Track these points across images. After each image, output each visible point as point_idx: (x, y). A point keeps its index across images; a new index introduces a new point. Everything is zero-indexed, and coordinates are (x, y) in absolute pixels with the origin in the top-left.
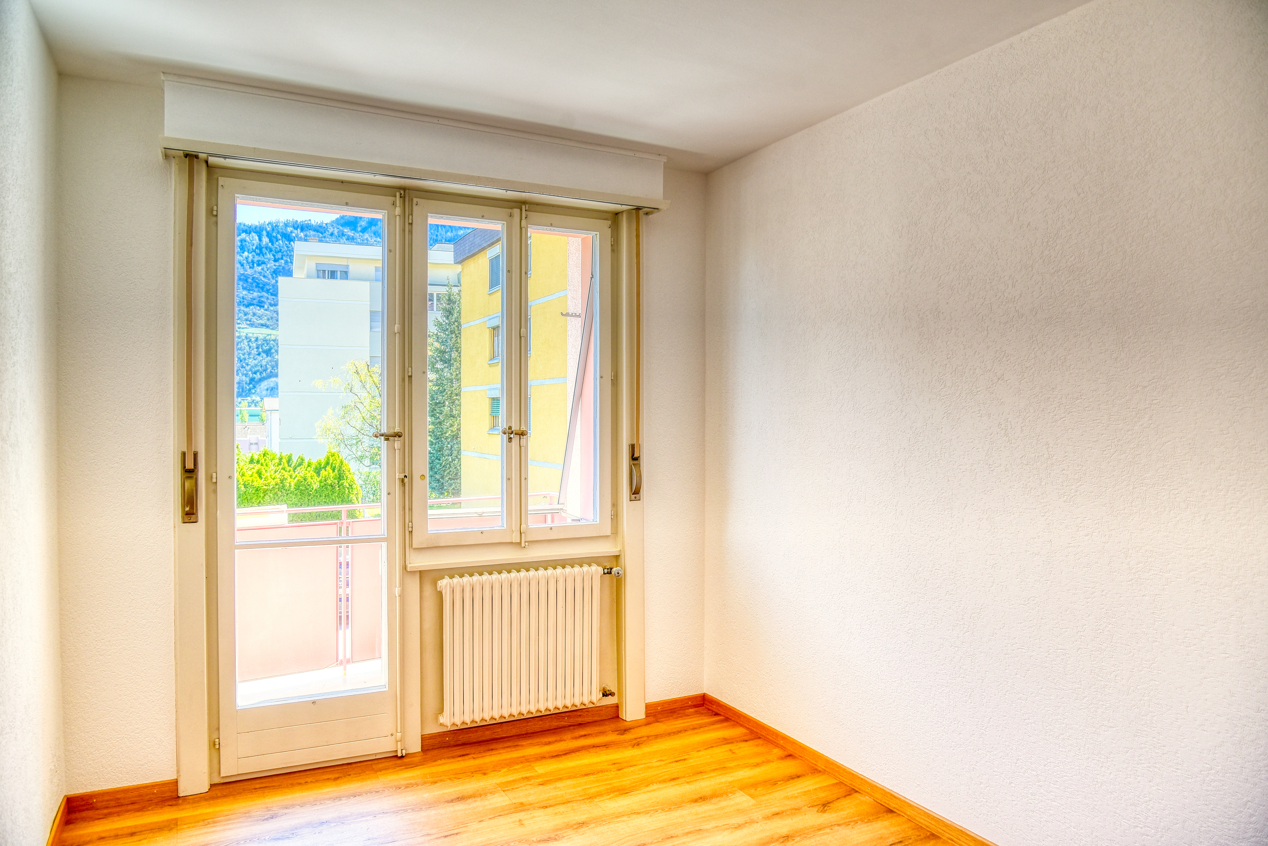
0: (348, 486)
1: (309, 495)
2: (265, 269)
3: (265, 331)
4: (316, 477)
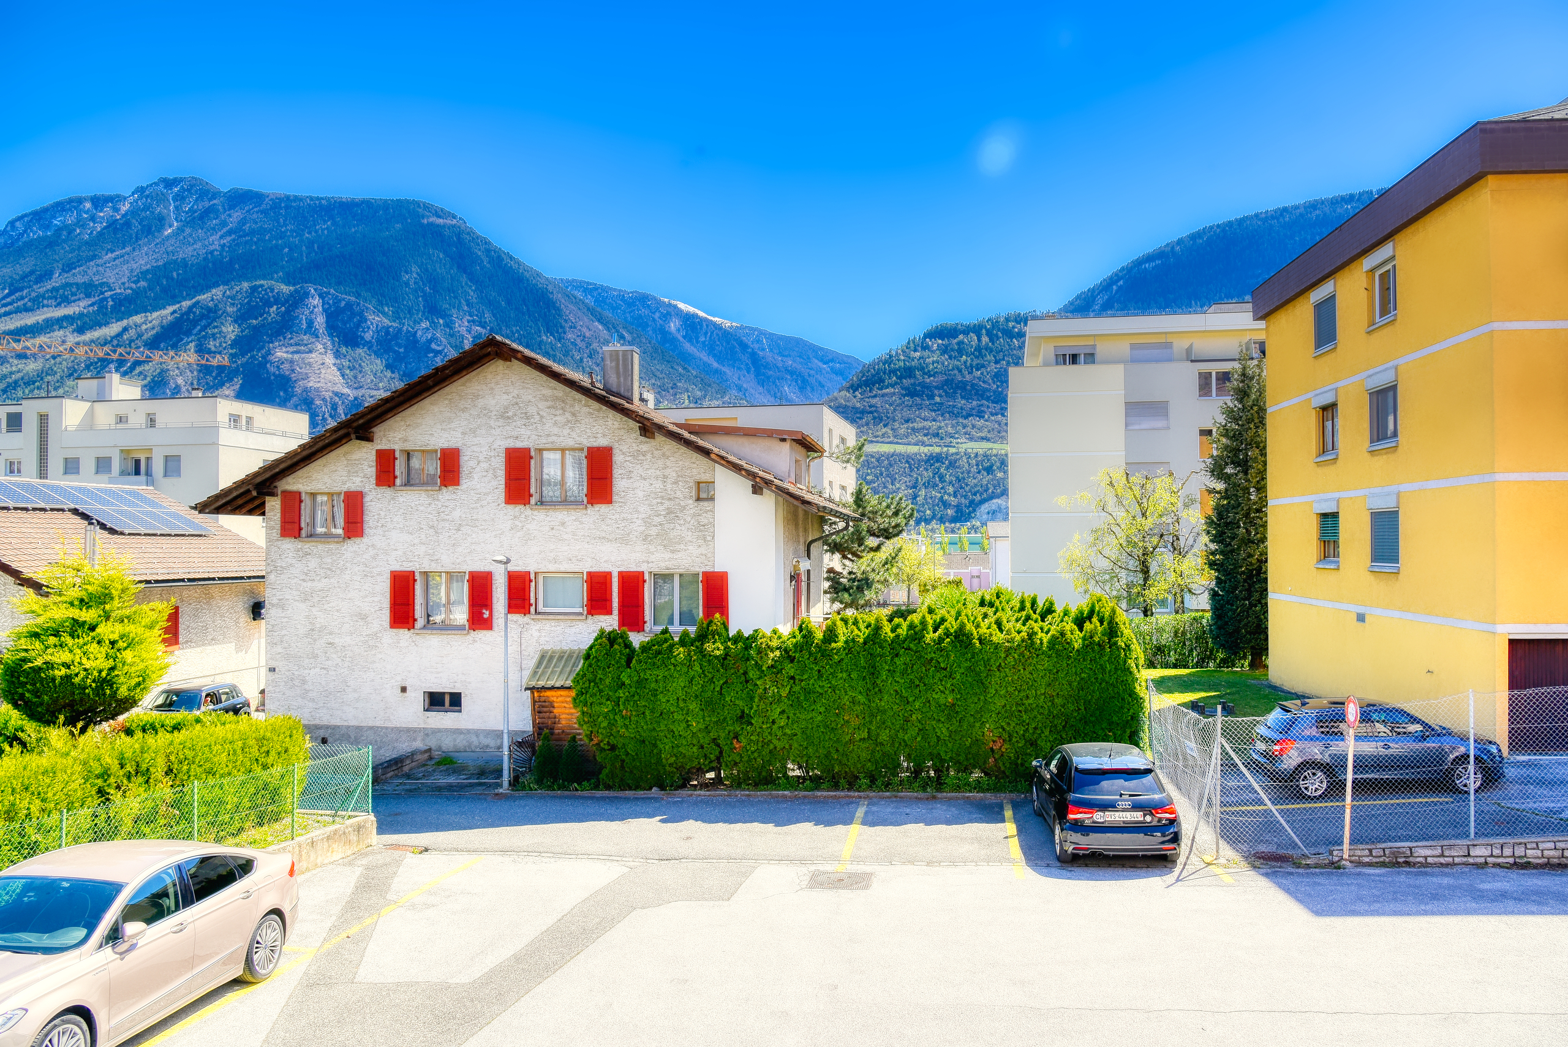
0: (1123, 645)
1: (1069, 658)
2: (985, 373)
3: (986, 445)
4: (1078, 632)
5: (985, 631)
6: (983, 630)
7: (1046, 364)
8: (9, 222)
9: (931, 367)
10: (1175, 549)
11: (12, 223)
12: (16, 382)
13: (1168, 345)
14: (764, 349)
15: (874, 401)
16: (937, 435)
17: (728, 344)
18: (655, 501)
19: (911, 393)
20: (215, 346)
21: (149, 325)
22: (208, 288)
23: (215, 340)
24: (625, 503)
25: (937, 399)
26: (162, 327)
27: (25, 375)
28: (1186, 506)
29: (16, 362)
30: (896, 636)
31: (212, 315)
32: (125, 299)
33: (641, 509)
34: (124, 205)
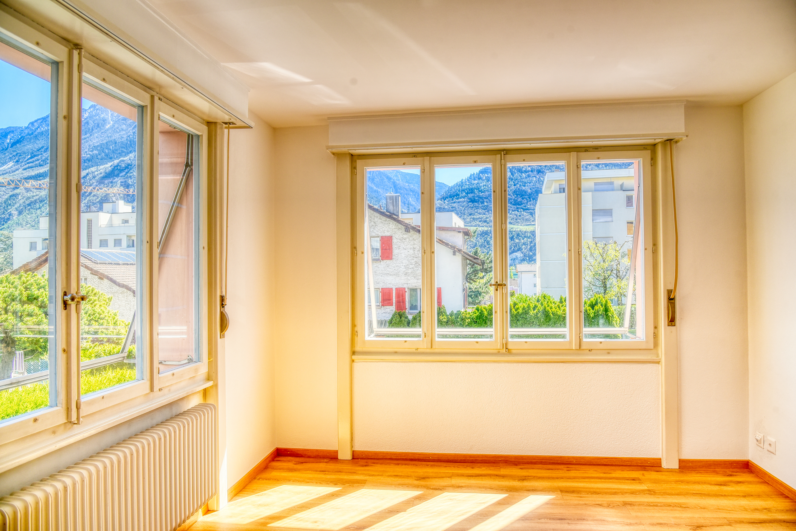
0: (611, 316)
4: (592, 310)
5: (555, 310)
6: (554, 310)
7: (555, 193)
8: (30, 123)
9: (483, 188)
10: (618, 277)
11: (32, 123)
12: (35, 201)
13: (612, 183)
14: (399, 180)
15: (454, 205)
16: (485, 221)
17: (381, 177)
18: (410, 258)
19: (473, 201)
20: (131, 182)
21: (99, 172)
22: (127, 154)
23: (131, 179)
24: (397, 259)
25: (486, 204)
26: (106, 173)
27: (40, 197)
28: (622, 257)
29: (35, 191)
30: (518, 312)
31: (129, 167)
32: (87, 160)
33: (404, 262)
34: (85, 113)
